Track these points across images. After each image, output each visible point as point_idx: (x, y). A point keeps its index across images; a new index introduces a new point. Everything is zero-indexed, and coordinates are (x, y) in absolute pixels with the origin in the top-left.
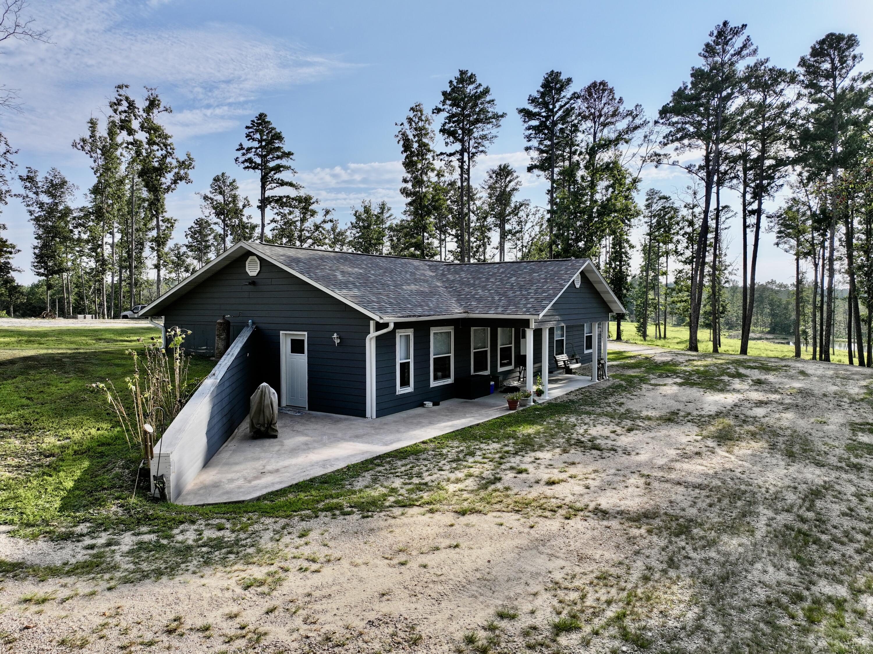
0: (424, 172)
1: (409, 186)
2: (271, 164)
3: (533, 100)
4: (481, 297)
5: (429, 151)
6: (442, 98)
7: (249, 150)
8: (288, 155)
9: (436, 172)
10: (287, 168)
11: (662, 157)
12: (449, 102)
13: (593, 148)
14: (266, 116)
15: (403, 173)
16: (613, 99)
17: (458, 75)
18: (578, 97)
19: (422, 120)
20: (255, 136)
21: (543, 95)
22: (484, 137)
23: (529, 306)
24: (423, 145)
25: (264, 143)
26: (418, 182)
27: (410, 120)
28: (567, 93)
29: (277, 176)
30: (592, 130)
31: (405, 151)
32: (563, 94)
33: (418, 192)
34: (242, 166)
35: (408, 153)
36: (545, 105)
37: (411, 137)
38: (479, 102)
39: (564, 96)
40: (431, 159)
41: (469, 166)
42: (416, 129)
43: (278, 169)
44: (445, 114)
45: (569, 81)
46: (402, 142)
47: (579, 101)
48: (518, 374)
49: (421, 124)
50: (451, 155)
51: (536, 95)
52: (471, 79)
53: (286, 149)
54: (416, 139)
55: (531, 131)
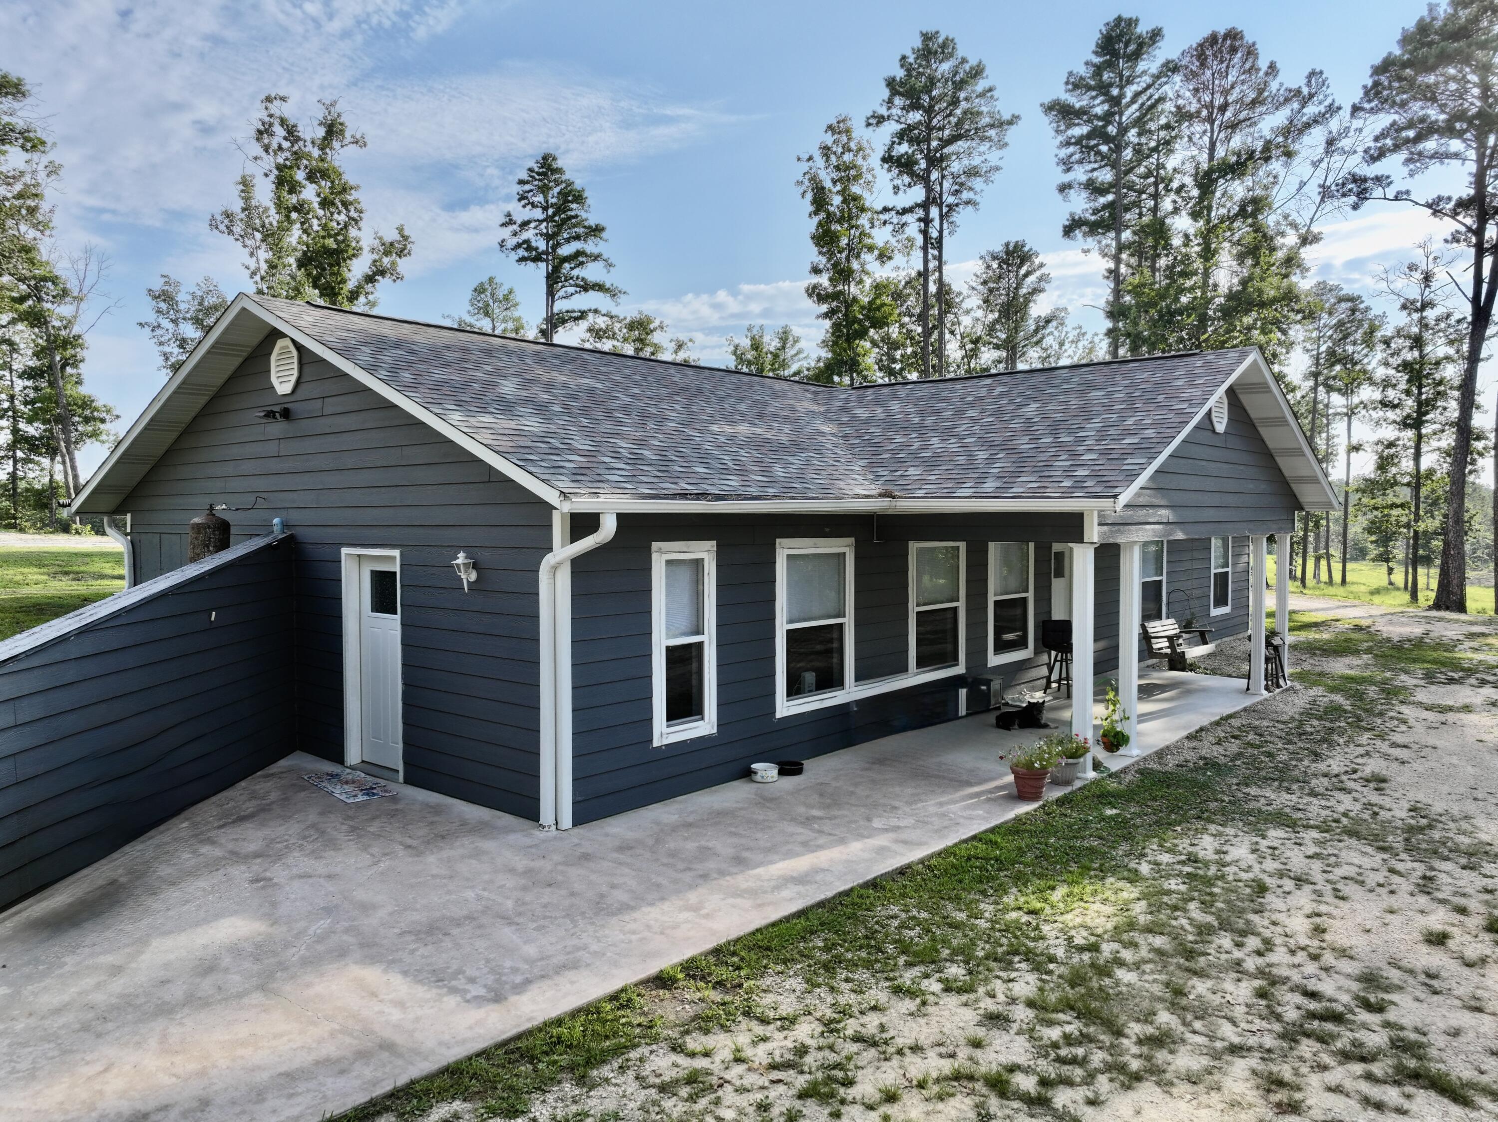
0: (854, 251)
1: (824, 280)
2: (566, 250)
3: (1077, 85)
4: (937, 455)
5: (863, 209)
6: (886, 93)
7: (525, 225)
8: (596, 231)
9: (876, 252)
10: (596, 257)
11: (1369, 184)
12: (898, 101)
13: (1208, 173)
14: (554, 159)
15: (813, 255)
16: (1253, 69)
17: (918, 43)
18: (1175, 69)
19: (850, 150)
20: (535, 199)
21: (1098, 70)
22: (973, 172)
23: (1081, 472)
24: (850, 199)
25: (550, 211)
26: (843, 274)
27: (826, 151)
28: (1150, 64)
29: (575, 273)
30: (1206, 139)
31: (816, 213)
32: (1142, 66)
33: (841, 293)
34: (514, 256)
35: (823, 215)
36: (1103, 89)
37: (828, 184)
38: (962, 95)
39: (1144, 72)
40: (867, 225)
41: (941, 232)
42: (838, 168)
43: (577, 257)
44: (891, 128)
45: (1156, 35)
46: (809, 196)
47: (1177, 78)
48: (1044, 671)
49: (847, 157)
50: (905, 211)
51: (1082, 71)
52: (946, 49)
53: (592, 222)
54: (839, 187)
55: (1071, 149)
